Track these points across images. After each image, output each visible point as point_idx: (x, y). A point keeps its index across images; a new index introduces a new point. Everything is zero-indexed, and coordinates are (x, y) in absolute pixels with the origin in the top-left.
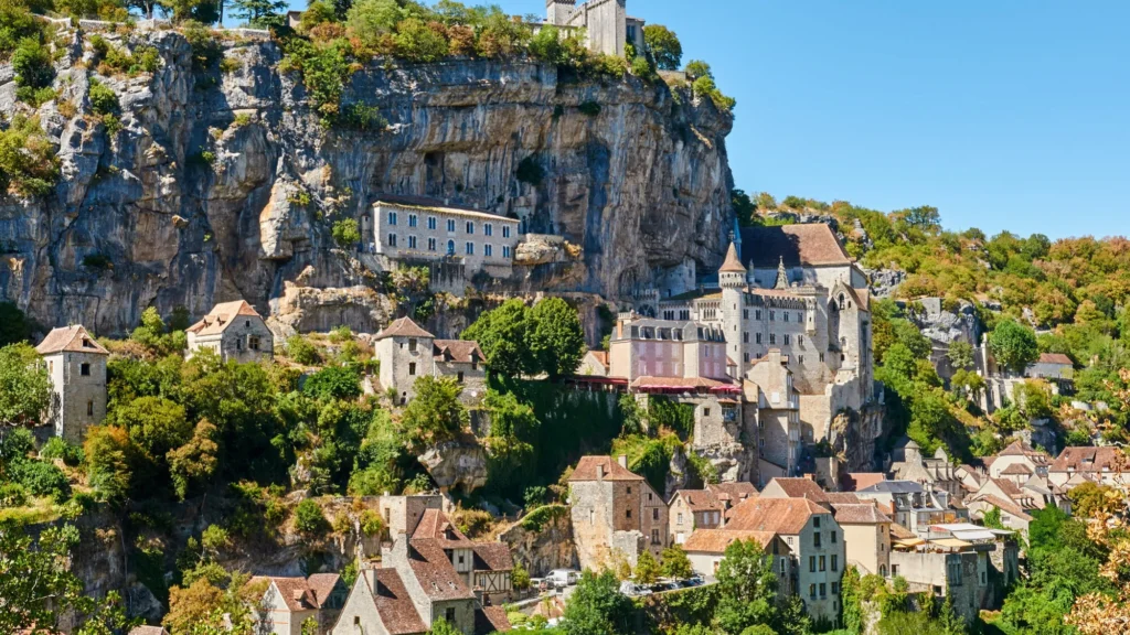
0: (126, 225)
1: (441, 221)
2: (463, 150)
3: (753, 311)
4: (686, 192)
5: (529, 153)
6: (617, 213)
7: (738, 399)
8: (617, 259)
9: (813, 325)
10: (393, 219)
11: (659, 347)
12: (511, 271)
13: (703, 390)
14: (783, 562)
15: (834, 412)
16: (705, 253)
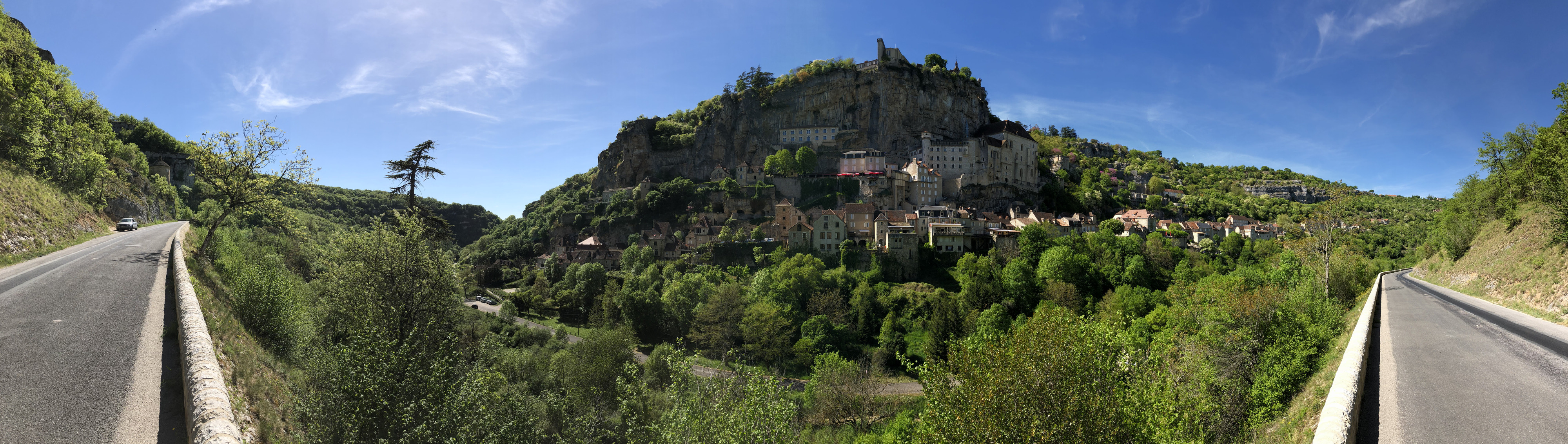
0: (712, 151)
1: (804, 131)
2: (825, 107)
3: (935, 148)
4: (928, 109)
5: (852, 104)
6: (887, 119)
7: (880, 177)
8: (889, 136)
9: (967, 153)
10: (785, 133)
11: (854, 161)
12: (835, 144)
13: (862, 174)
14: (804, 234)
15: (964, 185)
16: (948, 133)
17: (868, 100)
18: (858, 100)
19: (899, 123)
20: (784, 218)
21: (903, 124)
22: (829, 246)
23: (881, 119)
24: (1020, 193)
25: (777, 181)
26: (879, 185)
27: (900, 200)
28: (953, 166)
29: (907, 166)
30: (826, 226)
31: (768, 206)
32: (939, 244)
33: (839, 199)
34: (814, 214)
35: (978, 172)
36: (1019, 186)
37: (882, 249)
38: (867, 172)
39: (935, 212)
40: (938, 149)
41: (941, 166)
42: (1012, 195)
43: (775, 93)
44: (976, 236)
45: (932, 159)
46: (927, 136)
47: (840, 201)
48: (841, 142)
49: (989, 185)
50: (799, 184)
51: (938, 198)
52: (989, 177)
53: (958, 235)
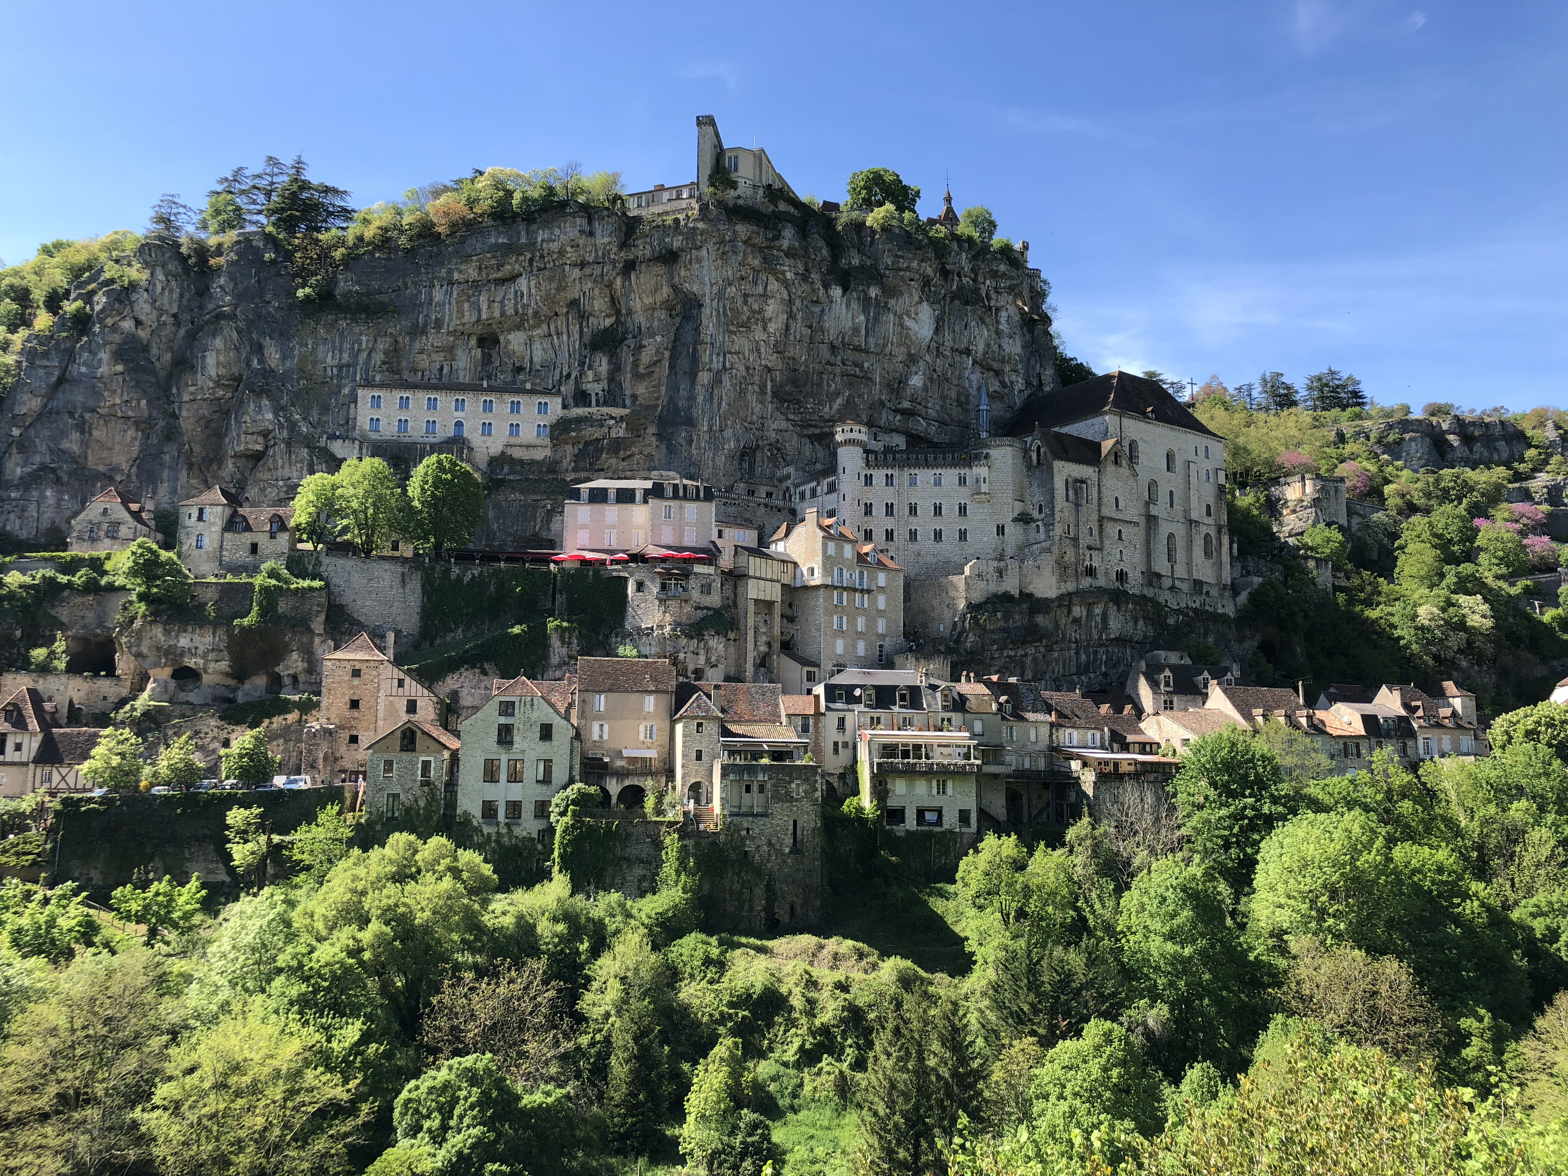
0: (83, 432)
1: (446, 400)
2: (518, 327)
3: (879, 475)
4: (857, 349)
5: (608, 322)
6: (726, 378)
7: (698, 569)
8: (728, 433)
9: (984, 488)
10: (376, 402)
11: (612, 511)
12: (548, 452)
13: (638, 558)
14: (426, 765)
15: (977, 597)
16: (920, 425)
17: (663, 315)
18: (630, 312)
19: (763, 391)
20: (354, 704)
21: (775, 394)
22: (515, 808)
23: (704, 377)
24: (1171, 621)
25: (335, 567)
26: (696, 595)
27: (763, 648)
28: (938, 536)
29: (787, 534)
30: (505, 736)
31: (295, 656)
32: (892, 803)
33: (555, 642)
34: (464, 693)
35: (1022, 552)
36: (1164, 597)
37: (698, 818)
38: (653, 552)
39: (879, 689)
40: (889, 479)
41: (902, 535)
42: (1141, 630)
43: (350, 260)
44: (1020, 774)
45: (868, 510)
46: (855, 436)
47: (558, 650)
48: (569, 449)
49: (1061, 597)
50: (415, 584)
51: (888, 643)
52: (1063, 569)
53: (958, 773)
